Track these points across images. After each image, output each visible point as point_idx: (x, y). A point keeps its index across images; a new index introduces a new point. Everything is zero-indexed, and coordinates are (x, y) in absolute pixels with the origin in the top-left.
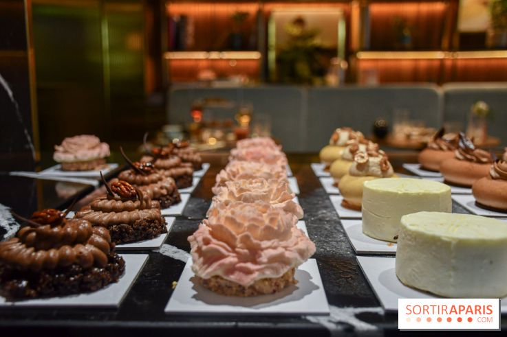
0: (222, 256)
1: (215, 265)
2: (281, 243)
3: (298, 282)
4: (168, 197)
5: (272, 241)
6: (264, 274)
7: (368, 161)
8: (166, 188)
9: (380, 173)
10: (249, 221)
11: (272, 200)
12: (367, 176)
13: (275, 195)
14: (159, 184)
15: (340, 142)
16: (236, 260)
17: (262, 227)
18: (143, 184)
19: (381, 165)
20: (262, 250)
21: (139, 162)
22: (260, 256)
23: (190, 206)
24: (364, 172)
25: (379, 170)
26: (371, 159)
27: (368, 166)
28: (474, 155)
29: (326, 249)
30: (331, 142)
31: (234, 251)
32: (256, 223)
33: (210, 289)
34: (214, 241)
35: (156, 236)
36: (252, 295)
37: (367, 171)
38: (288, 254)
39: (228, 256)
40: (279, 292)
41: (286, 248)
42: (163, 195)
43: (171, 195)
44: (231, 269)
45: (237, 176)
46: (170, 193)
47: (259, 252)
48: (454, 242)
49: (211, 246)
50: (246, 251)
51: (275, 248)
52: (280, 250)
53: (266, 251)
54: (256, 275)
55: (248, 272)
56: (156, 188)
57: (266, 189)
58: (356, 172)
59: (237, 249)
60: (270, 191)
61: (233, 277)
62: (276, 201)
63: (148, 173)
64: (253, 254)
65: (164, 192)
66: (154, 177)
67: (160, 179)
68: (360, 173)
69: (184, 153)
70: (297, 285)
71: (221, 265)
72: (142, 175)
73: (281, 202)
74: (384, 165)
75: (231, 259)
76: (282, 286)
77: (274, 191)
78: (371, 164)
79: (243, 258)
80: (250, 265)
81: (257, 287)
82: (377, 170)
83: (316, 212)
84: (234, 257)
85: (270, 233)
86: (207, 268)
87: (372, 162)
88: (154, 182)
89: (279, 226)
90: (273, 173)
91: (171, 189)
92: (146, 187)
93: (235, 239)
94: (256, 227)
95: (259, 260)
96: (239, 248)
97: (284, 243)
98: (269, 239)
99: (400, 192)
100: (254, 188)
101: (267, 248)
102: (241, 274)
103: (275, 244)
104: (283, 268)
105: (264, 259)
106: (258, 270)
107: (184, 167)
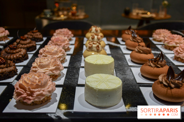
0: (22, 94)
1: (19, 97)
2: (42, 89)
3: (51, 99)
4: (22, 58)
5: (39, 89)
6: (35, 100)
7: (92, 46)
8: (22, 55)
9: (96, 50)
10: (31, 82)
11: (51, 66)
12: (92, 51)
13: (52, 64)
14: (20, 53)
15: (92, 32)
16: (26, 95)
17: (35, 84)
18: (13, 53)
19: (96, 47)
20: (35, 92)
21: (12, 44)
22: (34, 94)
23: (31, 60)
24: (91, 50)
25: (96, 49)
26: (94, 45)
27: (92, 48)
28: (136, 40)
29: (69, 82)
30: (89, 31)
31: (26, 92)
32: (33, 83)
33: (21, 102)
34: (19, 89)
35: (13, 77)
36: (33, 105)
37: (92, 49)
38: (44, 93)
39: (24, 94)
40: (43, 103)
41: (43, 91)
42: (20, 58)
43: (24, 57)
44: (25, 98)
45: (46, 52)
46: (23, 56)
47: (34, 93)
48: (97, 90)
49: (18, 91)
50: (29, 92)
51: (39, 91)
52: (41, 92)
53: (36, 93)
54: (32, 101)
55: (30, 100)
56: (18, 55)
57: (49, 62)
58: (88, 49)
59: (27, 92)
60: (50, 62)
61: (25, 101)
62: (52, 66)
63: (15, 49)
64: (32, 94)
65: (21, 56)
66: (17, 51)
67: (20, 51)
68: (89, 50)
69: (35, 35)
70: (50, 100)
71: (21, 97)
72: (13, 50)
73: (54, 66)
74: (97, 48)
75: (25, 95)
76: (44, 102)
77: (52, 62)
78: (93, 47)
79: (28, 95)
80: (30, 97)
81: (35, 103)
82: (95, 49)
83: (75, 63)
84: (26, 94)
85: (38, 86)
86: (17, 98)
87: (94, 46)
88: (17, 52)
89: (41, 84)
90: (58, 51)
91: (24, 55)
92: (14, 55)
93: (26, 88)
94: (33, 85)
95: (34, 96)
96: (27, 91)
97: (43, 89)
98: (37, 88)
99: (94, 63)
100: (45, 61)
101: (36, 91)
102: (28, 100)
103: (39, 90)
104: (42, 97)
105: (35, 95)
106: (33, 99)
107: (32, 43)
